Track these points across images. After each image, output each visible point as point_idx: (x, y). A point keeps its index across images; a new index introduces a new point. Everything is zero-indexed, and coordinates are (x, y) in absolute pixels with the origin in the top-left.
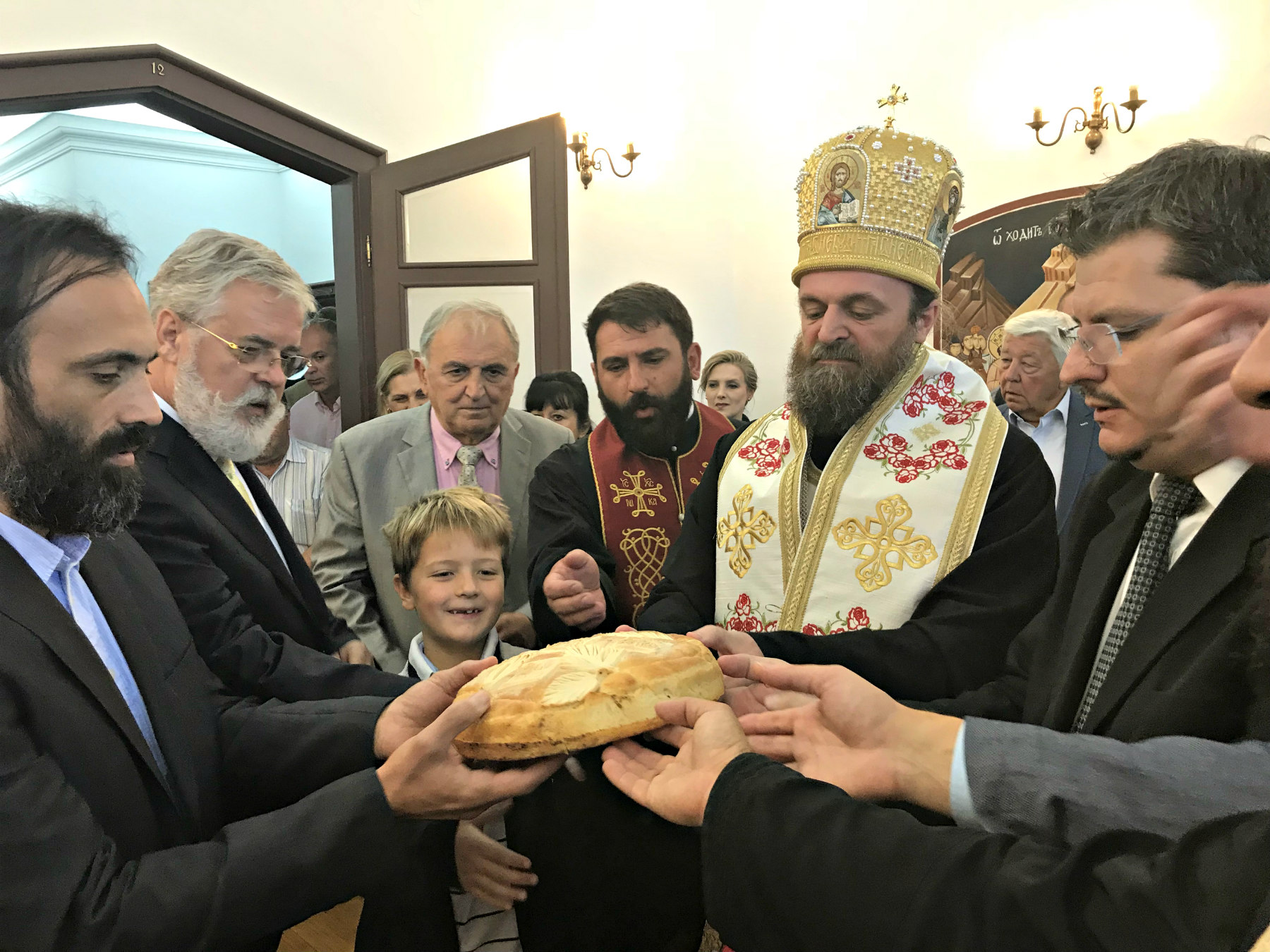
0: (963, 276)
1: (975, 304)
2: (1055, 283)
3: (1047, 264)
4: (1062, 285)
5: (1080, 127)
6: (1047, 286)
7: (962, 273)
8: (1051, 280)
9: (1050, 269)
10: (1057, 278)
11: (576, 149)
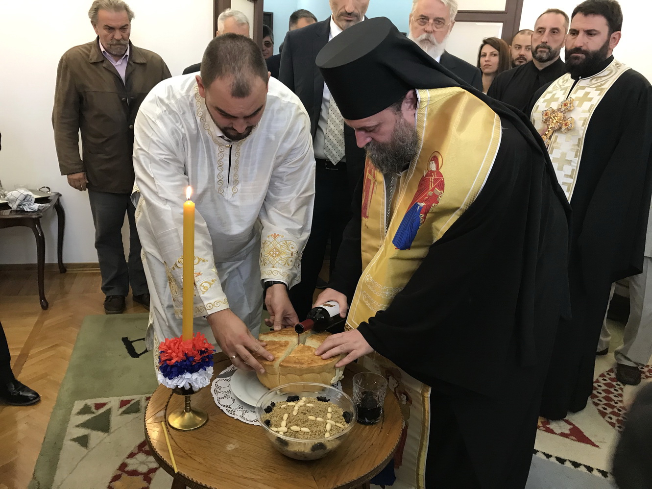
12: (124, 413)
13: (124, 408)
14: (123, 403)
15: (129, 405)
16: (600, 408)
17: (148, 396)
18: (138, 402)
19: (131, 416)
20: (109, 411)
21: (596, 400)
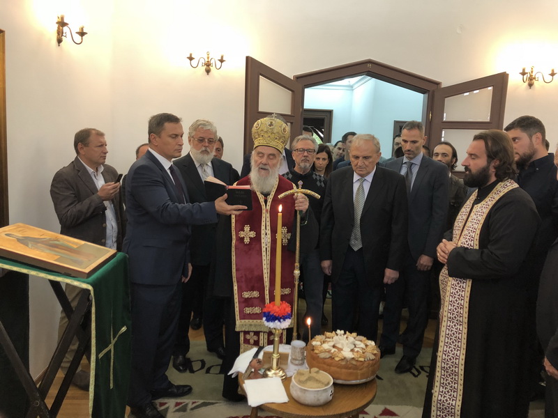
11: (523, 73)
12: (177, 411)
13: (177, 408)
14: (177, 404)
15: (181, 406)
17: (194, 401)
18: (187, 404)
19: (181, 413)
20: (167, 409)
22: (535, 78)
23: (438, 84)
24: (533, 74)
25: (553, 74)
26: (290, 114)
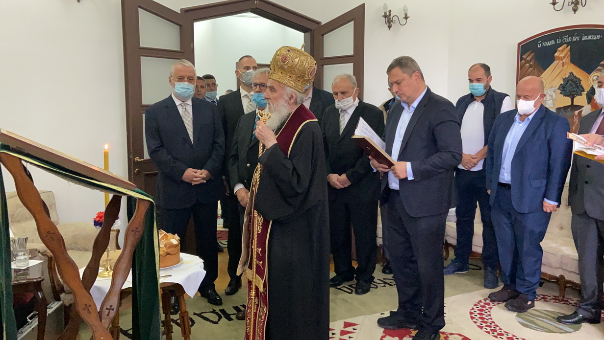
0: (527, 59)
1: (531, 69)
2: (558, 62)
3: (556, 54)
4: (561, 62)
5: (570, 4)
6: (556, 62)
7: (527, 57)
8: (557, 60)
9: (557, 56)
10: (559, 59)
11: (385, 16)
16: (478, 324)
21: (475, 320)
22: (392, 21)
23: (318, 23)
24: (391, 17)
25: (406, 18)
26: (179, 50)
